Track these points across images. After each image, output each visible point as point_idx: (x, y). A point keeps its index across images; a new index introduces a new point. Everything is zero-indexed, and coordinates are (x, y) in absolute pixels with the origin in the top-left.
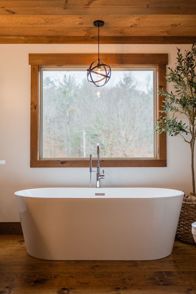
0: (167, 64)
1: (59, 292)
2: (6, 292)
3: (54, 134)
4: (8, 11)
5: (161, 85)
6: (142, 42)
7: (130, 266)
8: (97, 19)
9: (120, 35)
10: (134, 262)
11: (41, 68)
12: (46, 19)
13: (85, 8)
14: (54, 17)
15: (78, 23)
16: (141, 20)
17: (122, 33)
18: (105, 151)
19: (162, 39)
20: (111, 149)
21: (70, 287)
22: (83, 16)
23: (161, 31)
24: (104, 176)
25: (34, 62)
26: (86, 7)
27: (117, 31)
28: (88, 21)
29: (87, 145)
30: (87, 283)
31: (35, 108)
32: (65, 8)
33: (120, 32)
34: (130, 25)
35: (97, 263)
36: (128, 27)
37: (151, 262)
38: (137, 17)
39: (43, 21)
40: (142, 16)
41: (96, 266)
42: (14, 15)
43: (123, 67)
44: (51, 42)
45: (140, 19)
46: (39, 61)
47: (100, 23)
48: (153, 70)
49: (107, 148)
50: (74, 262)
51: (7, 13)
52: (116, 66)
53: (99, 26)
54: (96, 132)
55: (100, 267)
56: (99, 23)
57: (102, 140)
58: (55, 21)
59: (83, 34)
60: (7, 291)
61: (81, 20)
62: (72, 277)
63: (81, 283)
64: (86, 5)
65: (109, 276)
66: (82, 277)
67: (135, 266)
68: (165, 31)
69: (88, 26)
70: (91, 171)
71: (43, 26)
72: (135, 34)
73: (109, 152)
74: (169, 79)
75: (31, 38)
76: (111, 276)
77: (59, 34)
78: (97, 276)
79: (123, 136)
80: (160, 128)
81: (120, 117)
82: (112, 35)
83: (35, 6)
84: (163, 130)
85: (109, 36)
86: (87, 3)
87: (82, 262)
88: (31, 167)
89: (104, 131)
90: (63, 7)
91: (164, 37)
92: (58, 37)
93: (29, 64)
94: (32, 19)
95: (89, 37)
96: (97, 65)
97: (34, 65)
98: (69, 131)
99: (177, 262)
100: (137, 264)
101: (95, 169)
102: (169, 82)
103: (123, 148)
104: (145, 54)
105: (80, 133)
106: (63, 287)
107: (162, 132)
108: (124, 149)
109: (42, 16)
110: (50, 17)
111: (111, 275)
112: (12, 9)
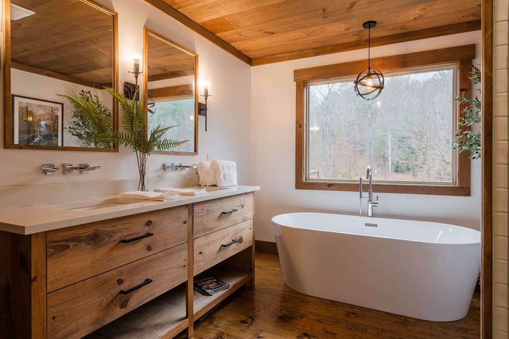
0: (474, 58)
1: (299, 337)
2: (248, 323)
3: (354, 137)
4: (266, 32)
5: (463, 88)
6: (435, 34)
7: (396, 323)
8: (367, 21)
9: (402, 31)
10: (405, 319)
11: (307, 83)
12: (306, 32)
13: (348, 12)
14: (315, 28)
15: (343, 29)
16: (427, 8)
17: (403, 29)
18: (417, 156)
19: (466, 25)
20: (424, 154)
21: (312, 334)
22: (347, 21)
23: (462, 16)
24: (377, 203)
25: (299, 78)
26: (349, 10)
27: (396, 27)
28: (356, 25)
29: (393, 150)
30: (333, 334)
31: (300, 127)
32: (325, 17)
33: (401, 29)
34: (412, 18)
35: (356, 310)
36: (411, 21)
37: (429, 324)
38: (421, 7)
39: (304, 35)
40: (428, 3)
41: (352, 313)
42: (273, 35)
43: (407, 70)
44: (317, 54)
45: (425, 9)
46: (305, 77)
47: (372, 24)
48: (453, 68)
49: (419, 152)
50: (329, 302)
51: (266, 34)
52: (397, 71)
53: (370, 28)
54: (405, 135)
55: (358, 315)
56: (370, 24)
57: (413, 144)
58: (317, 32)
59: (354, 39)
60: (248, 321)
61: (346, 25)
62: (320, 321)
63: (327, 332)
64: (348, 9)
65: (364, 330)
66: (331, 324)
67: (404, 325)
68: (470, 14)
69: (357, 30)
70: (361, 197)
71: (305, 39)
72: (424, 27)
73: (422, 157)
74: (475, 79)
75: (296, 53)
76: (366, 332)
77: (325, 44)
78: (349, 327)
79: (442, 137)
80: (460, 146)
81: (438, 115)
82: (391, 33)
83: (291, 23)
84: (464, 148)
85: (387, 35)
86: (348, 6)
87: (338, 303)
88: (296, 188)
89: (414, 133)
90: (322, 16)
91: (469, 23)
92: (325, 47)
93: (294, 81)
94: (292, 35)
95: (361, 41)
96: (367, 74)
97: (299, 82)
98: (371, 134)
99: (469, 332)
100: (408, 322)
101: (366, 195)
102: (475, 83)
103: (441, 153)
104: (438, 50)
105: (384, 135)
106: (306, 332)
107: (462, 150)
108: (443, 154)
109: (301, 30)
110: (311, 29)
111: (366, 330)
112: (270, 30)
